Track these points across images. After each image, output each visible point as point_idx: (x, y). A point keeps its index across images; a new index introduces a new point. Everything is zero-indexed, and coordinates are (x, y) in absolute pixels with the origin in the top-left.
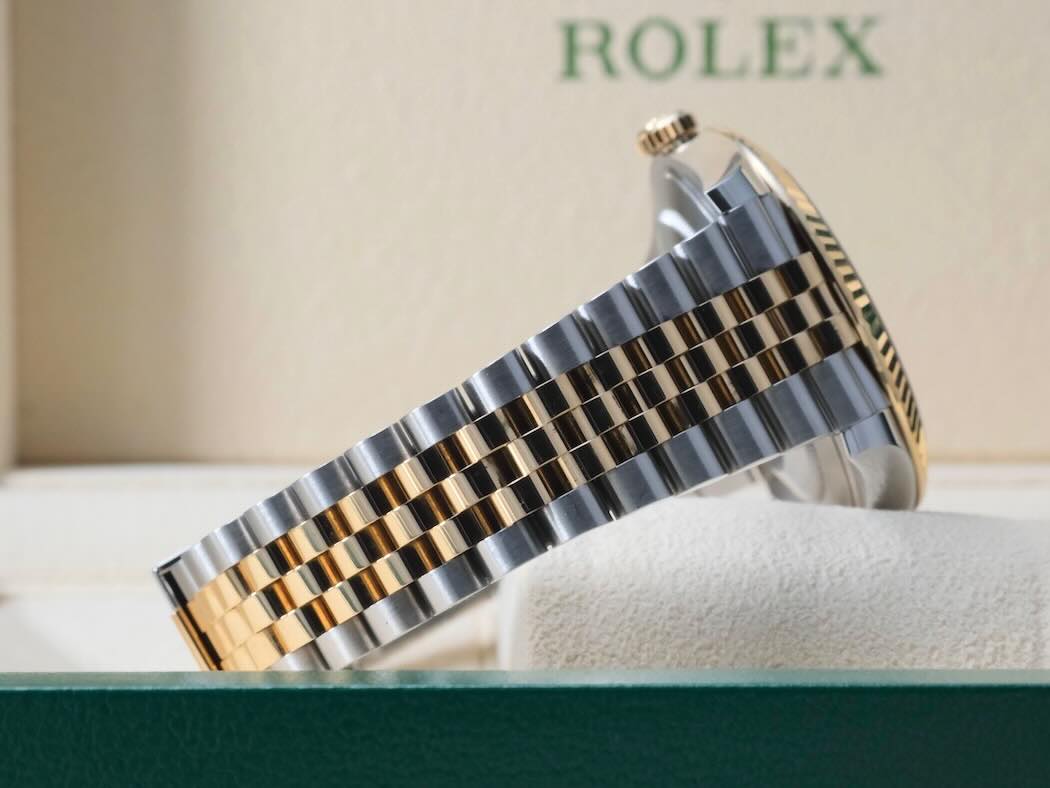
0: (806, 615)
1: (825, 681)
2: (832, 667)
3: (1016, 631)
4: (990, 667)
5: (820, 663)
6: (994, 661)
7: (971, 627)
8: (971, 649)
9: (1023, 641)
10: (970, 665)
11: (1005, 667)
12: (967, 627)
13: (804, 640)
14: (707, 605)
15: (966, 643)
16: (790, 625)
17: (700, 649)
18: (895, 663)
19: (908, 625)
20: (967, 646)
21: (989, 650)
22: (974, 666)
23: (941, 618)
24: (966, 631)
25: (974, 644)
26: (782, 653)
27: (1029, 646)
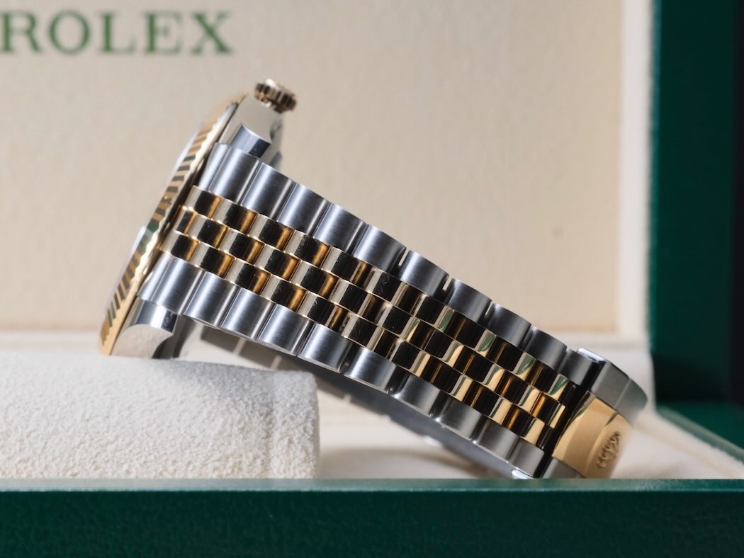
0: (99, 438)
1: (82, 487)
2: (115, 476)
3: (251, 451)
4: (228, 477)
5: (107, 473)
6: (233, 471)
7: (218, 447)
8: (217, 464)
9: (255, 458)
10: (215, 476)
11: (240, 477)
12: (215, 447)
13: (96, 456)
14: (28, 431)
15: (213, 459)
16: (87, 445)
17: (20, 462)
18: (161, 474)
19: (172, 446)
20: (213, 462)
21: (230, 464)
22: (218, 476)
23: (197, 441)
24: (214, 450)
25: (219, 460)
26: (79, 465)
27: (259, 462)
